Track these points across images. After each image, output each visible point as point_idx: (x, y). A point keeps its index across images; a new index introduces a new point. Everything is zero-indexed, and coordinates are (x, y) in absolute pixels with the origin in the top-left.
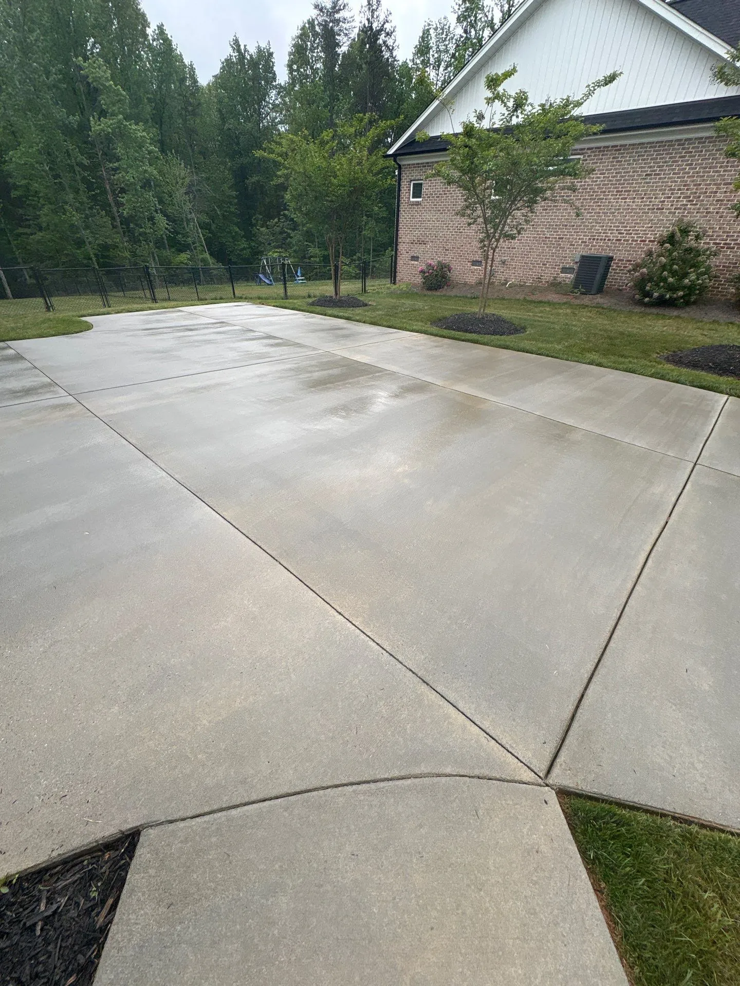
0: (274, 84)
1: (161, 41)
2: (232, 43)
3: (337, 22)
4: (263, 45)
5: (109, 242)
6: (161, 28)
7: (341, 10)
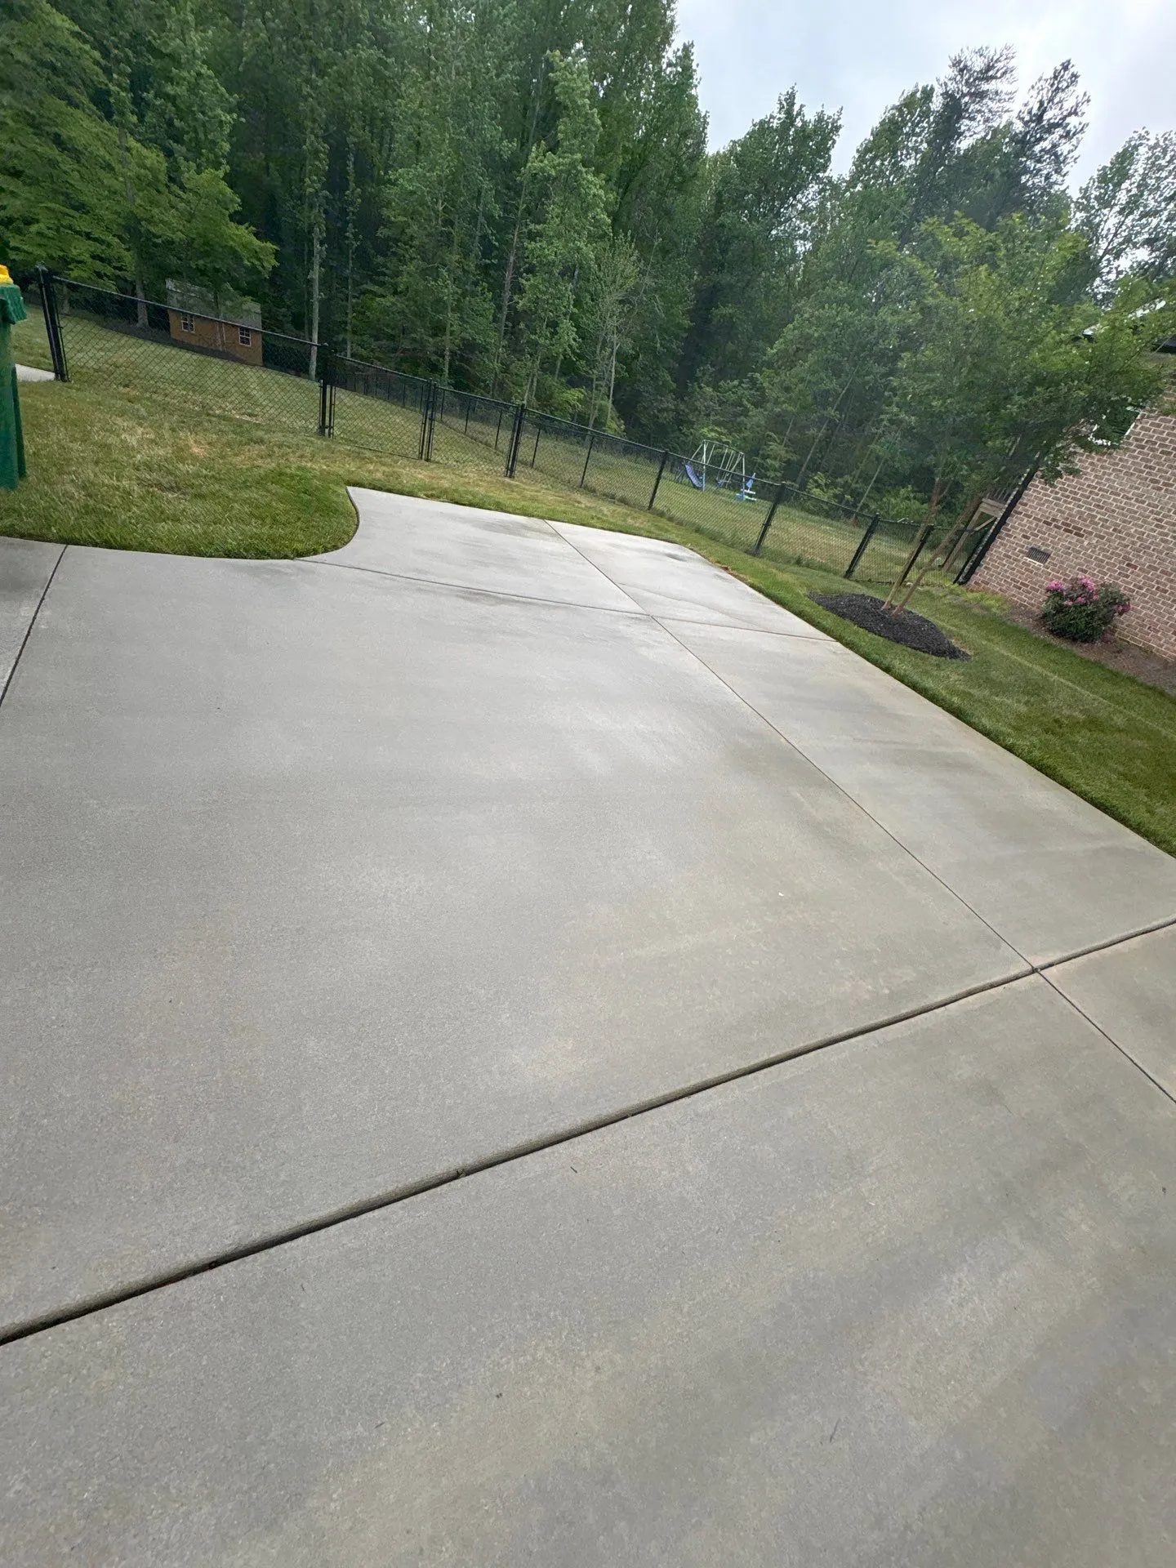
1: (680, 69)
2: (783, 98)
4: (830, 112)
6: (688, 49)
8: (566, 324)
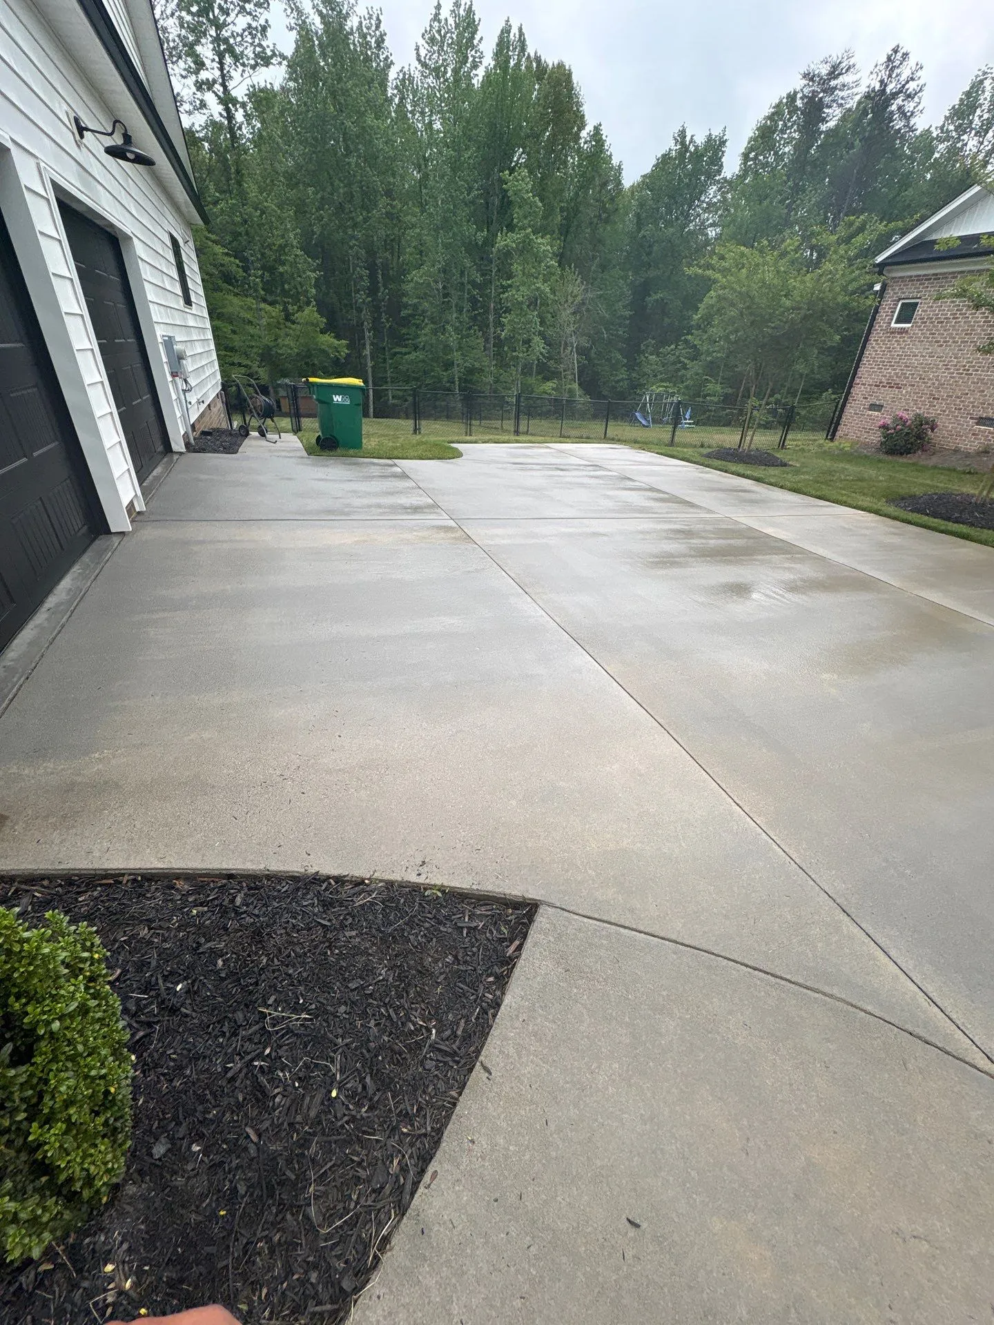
0: (717, 178)
1: (594, 143)
2: (676, 135)
3: (833, 90)
4: (716, 132)
5: (477, 365)
6: (597, 129)
7: (843, 74)
8: (537, 339)
